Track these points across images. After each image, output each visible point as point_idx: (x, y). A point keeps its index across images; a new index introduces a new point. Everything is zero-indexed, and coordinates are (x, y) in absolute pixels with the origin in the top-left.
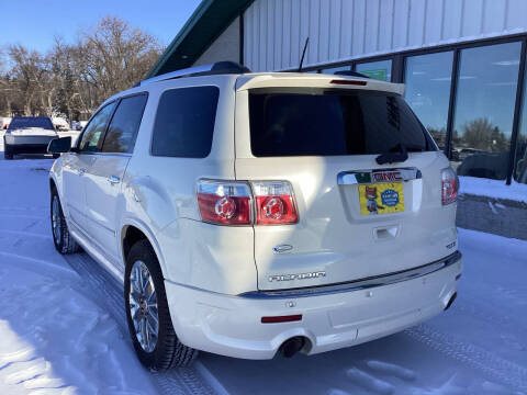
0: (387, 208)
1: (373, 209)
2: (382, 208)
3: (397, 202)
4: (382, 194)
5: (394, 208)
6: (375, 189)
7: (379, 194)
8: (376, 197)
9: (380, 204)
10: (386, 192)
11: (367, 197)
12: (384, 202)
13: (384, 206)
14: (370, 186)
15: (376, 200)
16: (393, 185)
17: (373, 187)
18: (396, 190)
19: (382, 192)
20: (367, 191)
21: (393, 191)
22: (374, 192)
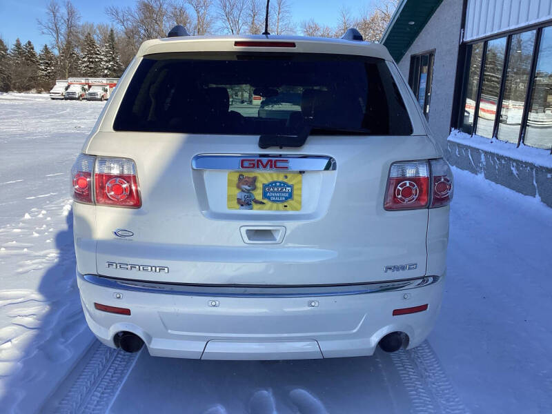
0: (269, 204)
1: (246, 202)
3: (290, 196)
4: (265, 186)
5: (281, 205)
6: (255, 179)
7: (259, 185)
8: (255, 188)
9: (259, 197)
10: (273, 184)
11: (238, 187)
12: (265, 195)
13: (265, 201)
14: (246, 175)
15: (254, 193)
16: (286, 177)
17: (252, 175)
18: (290, 183)
19: (266, 182)
20: (239, 179)
21: (285, 183)
22: (253, 182)
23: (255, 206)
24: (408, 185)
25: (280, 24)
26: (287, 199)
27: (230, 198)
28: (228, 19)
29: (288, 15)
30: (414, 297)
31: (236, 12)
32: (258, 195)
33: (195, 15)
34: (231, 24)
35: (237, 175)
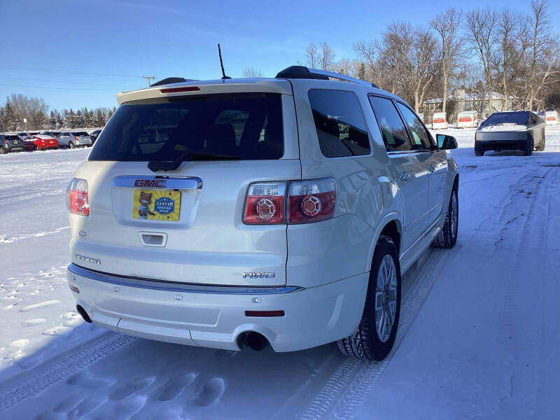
0: (158, 215)
1: (144, 213)
2: (154, 214)
3: (172, 210)
4: (157, 201)
5: (166, 216)
6: (151, 195)
7: (153, 200)
8: (150, 202)
9: (152, 209)
10: (162, 200)
11: (140, 202)
12: (156, 209)
13: (155, 213)
14: (146, 192)
15: (149, 206)
16: (170, 194)
17: (149, 192)
18: (173, 199)
19: (157, 198)
20: (141, 195)
21: (169, 199)
22: (149, 198)
23: (149, 217)
24: (265, 203)
25: (538, 36)
26: (170, 211)
27: (135, 209)
28: (477, 39)
29: (547, 25)
30: (264, 302)
31: (485, 31)
32: (152, 208)
33: (440, 39)
34: (480, 44)
35: (140, 192)
